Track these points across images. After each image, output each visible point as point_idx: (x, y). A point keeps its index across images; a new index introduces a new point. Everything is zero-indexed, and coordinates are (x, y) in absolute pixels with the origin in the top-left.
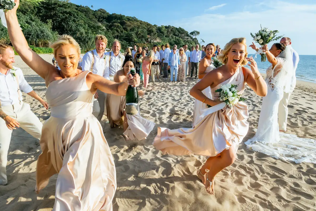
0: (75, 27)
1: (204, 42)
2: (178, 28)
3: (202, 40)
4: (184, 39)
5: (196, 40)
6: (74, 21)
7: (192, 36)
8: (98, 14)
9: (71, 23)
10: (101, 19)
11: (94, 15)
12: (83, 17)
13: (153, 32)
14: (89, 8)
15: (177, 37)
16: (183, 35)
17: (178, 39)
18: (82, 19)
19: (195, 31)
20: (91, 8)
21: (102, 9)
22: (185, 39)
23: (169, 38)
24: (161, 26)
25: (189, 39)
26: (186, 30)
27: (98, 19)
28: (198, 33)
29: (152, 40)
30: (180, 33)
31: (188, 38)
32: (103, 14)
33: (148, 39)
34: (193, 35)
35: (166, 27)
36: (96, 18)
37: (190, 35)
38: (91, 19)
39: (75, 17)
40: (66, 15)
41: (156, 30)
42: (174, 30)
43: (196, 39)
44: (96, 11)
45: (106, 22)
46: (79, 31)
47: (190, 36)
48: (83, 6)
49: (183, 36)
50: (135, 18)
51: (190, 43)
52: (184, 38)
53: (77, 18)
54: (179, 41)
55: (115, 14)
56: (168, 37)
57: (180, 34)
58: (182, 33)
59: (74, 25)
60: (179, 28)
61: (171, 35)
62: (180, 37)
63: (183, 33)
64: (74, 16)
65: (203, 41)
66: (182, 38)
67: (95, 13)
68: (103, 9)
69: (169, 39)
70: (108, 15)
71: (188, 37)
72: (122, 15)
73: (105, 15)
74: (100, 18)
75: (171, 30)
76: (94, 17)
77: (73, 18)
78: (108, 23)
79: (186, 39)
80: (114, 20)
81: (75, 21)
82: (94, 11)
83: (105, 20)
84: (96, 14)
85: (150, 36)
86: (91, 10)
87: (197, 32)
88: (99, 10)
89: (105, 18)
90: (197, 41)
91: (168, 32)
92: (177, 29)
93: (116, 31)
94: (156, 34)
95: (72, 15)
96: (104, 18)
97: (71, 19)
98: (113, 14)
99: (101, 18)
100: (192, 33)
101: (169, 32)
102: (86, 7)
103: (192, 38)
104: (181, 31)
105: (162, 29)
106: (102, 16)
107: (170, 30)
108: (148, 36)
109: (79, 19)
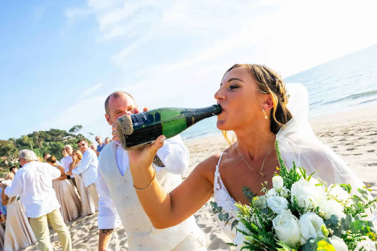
1: (93, 134)
2: (49, 130)
3: (90, 134)
5: (81, 136)
7: (73, 133)
13: (9, 149)
15: (51, 143)
16: (60, 136)
17: (54, 145)
19: (75, 126)
22: (65, 140)
23: (40, 148)
24: (21, 137)
25: (72, 138)
26: (61, 129)
28: (80, 127)
29: (12, 160)
30: (55, 136)
31: (68, 139)
33: (4, 162)
34: (74, 131)
35: (30, 136)
37: (70, 133)
41: (14, 144)
42: (43, 135)
43: (80, 135)
47: (71, 135)
49: (60, 138)
51: (74, 143)
52: (63, 140)
54: (57, 146)
56: (39, 147)
57: (54, 137)
58: (58, 135)
61: (42, 143)
62: (56, 141)
65: (91, 134)
66: (61, 141)
69: (41, 149)
71: (68, 137)
75: (39, 137)
79: (67, 140)
85: (6, 157)
87: (78, 126)
90: (83, 137)
91: (34, 141)
92: (47, 132)
94: (15, 150)
100: (72, 130)
101: (36, 140)
103: (74, 136)
104: (54, 134)
105: (24, 140)
107: (37, 138)
108: (2, 158)
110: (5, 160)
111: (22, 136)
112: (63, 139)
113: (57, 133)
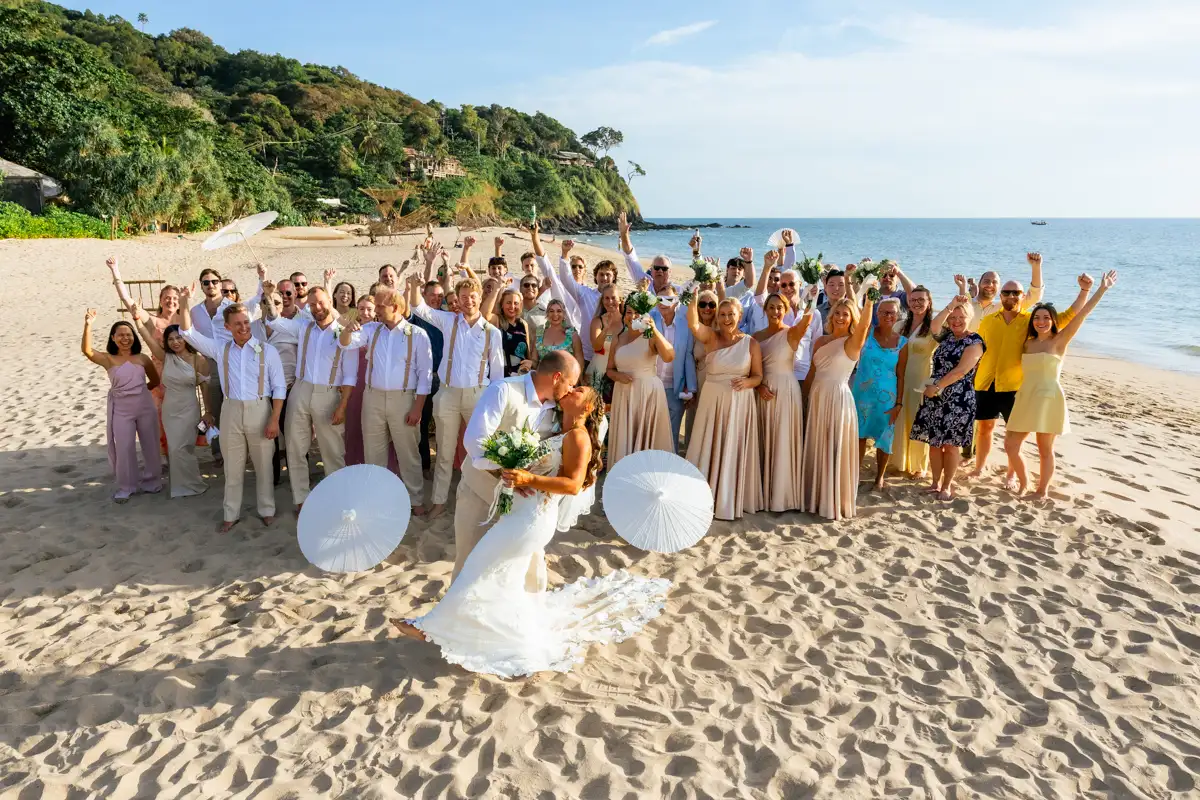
0: (67, 115)
1: (643, 173)
2: (532, 114)
3: (635, 167)
4: (562, 162)
5: (610, 168)
6: (62, 85)
7: (591, 148)
8: (173, 54)
9: (46, 97)
10: (189, 76)
11: (153, 54)
12: (105, 71)
13: (426, 132)
14: (128, 26)
15: (529, 154)
16: (555, 145)
17: (535, 165)
18: (101, 79)
19: (605, 130)
20: (138, 26)
21: (188, 31)
22: (565, 160)
23: (498, 158)
24: (460, 109)
25: (583, 162)
26: (565, 123)
27: (172, 72)
28: (617, 136)
29: (425, 166)
30: (542, 138)
31: (575, 159)
32: (194, 52)
33: (406, 163)
34: (595, 143)
35: (482, 113)
36: (164, 69)
37: (584, 145)
38: (141, 73)
39: (68, 70)
40: (22, 59)
41: (440, 122)
42: (517, 124)
43: (609, 161)
44: (161, 38)
45: (214, 88)
46: (92, 135)
47: (584, 151)
48: (101, 16)
49: (554, 149)
50: (344, 70)
51: (585, 180)
52: (559, 159)
53: (77, 75)
54: (541, 171)
55: (251, 52)
56: (495, 155)
57: (541, 142)
58: (551, 138)
59: (60, 107)
60: (536, 117)
61: (507, 144)
62: (541, 155)
63: (552, 136)
64: (60, 63)
65: (638, 169)
66: (553, 158)
67: (156, 48)
68: (197, 30)
69: (499, 162)
70: (221, 56)
71: (575, 154)
72: (287, 58)
73: (208, 58)
74: (183, 72)
75: (505, 126)
76: (156, 65)
77: (55, 74)
78: (221, 95)
79: (568, 163)
80: (249, 82)
81: (68, 89)
82: (155, 40)
83: (206, 78)
84: (164, 54)
85: (415, 152)
86: (137, 34)
87: (612, 132)
88: (177, 36)
89: (208, 72)
90: (615, 169)
91: (490, 132)
92: (527, 119)
93: (261, 129)
94: (440, 141)
95: (49, 62)
96: (200, 70)
97: (46, 78)
98: (242, 54)
99: (190, 69)
100: (592, 138)
101: (496, 132)
102: (112, 18)
103: (591, 157)
104: (544, 129)
105: (466, 121)
106: (192, 63)
107: (499, 126)
108: (405, 149)
109: (85, 81)
110: (409, 159)
111: (464, 107)
112: (560, 157)
113: (552, 133)
